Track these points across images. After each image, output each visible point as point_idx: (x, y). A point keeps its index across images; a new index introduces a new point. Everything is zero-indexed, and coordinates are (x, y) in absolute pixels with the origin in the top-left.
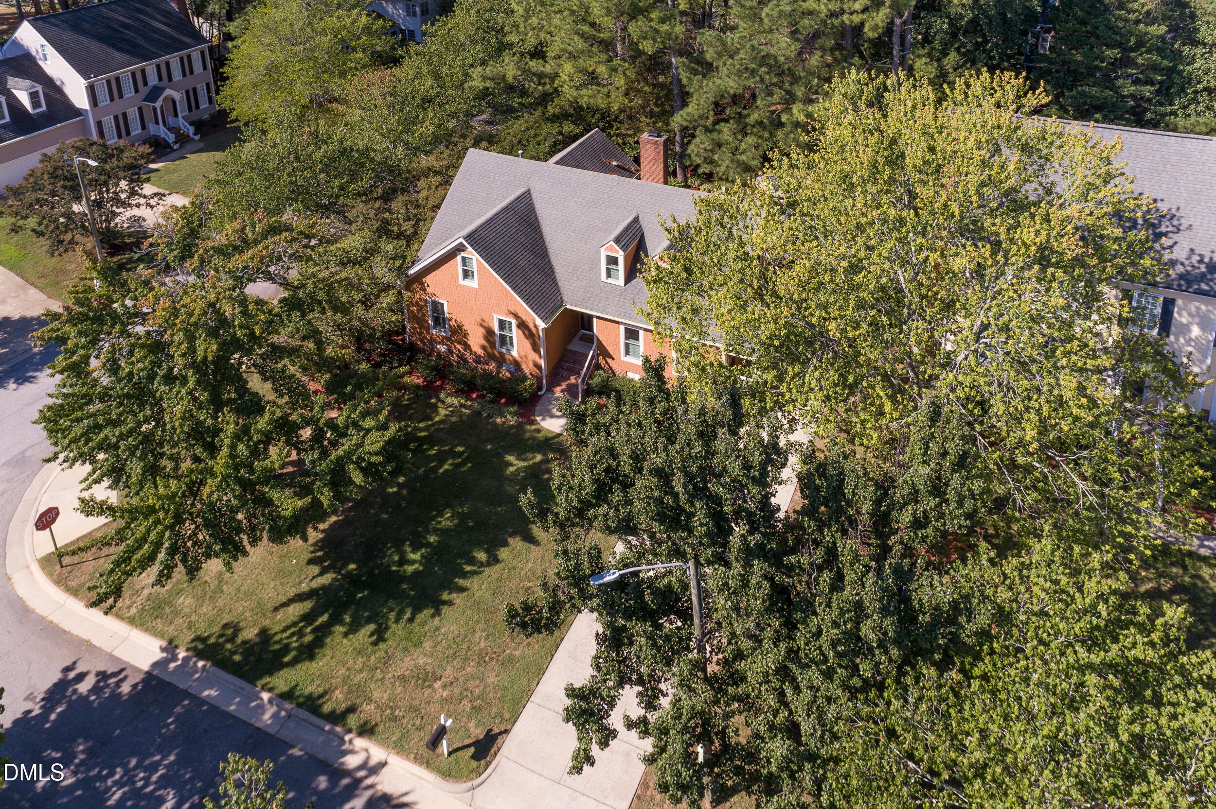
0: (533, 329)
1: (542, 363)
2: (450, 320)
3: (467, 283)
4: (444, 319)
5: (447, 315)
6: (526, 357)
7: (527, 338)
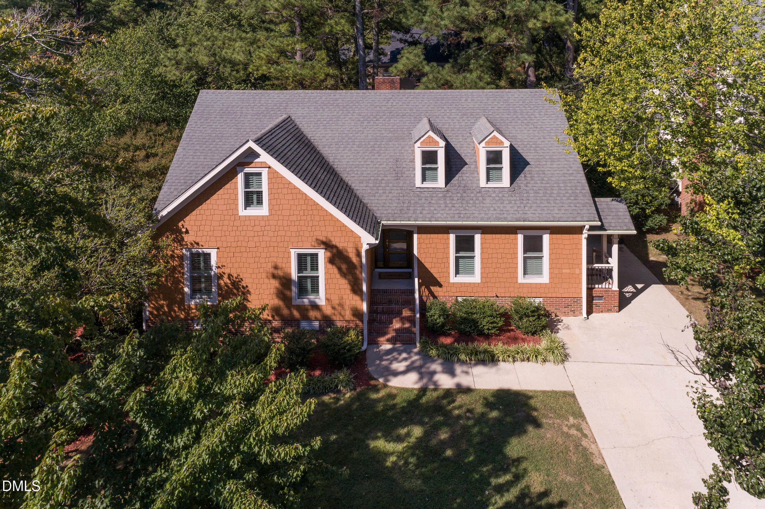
0: (354, 259)
1: (364, 307)
2: (220, 277)
3: (253, 211)
4: (209, 279)
5: (215, 270)
6: (341, 305)
7: (343, 274)
